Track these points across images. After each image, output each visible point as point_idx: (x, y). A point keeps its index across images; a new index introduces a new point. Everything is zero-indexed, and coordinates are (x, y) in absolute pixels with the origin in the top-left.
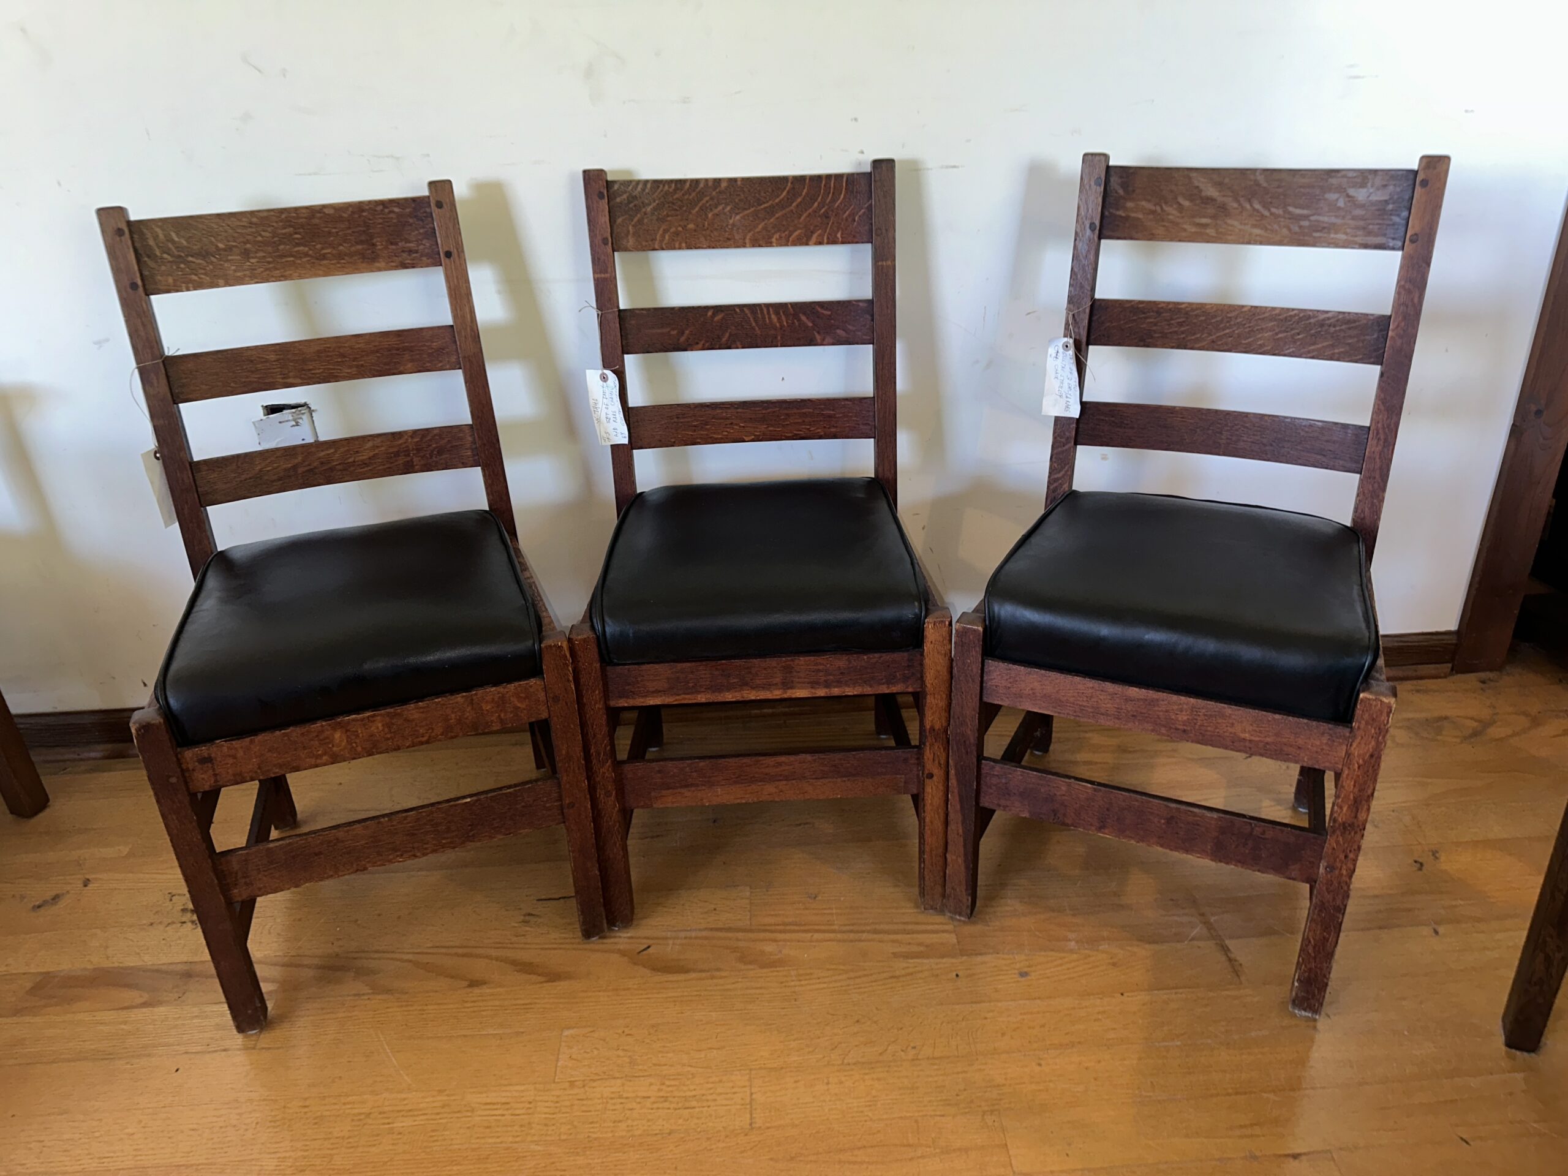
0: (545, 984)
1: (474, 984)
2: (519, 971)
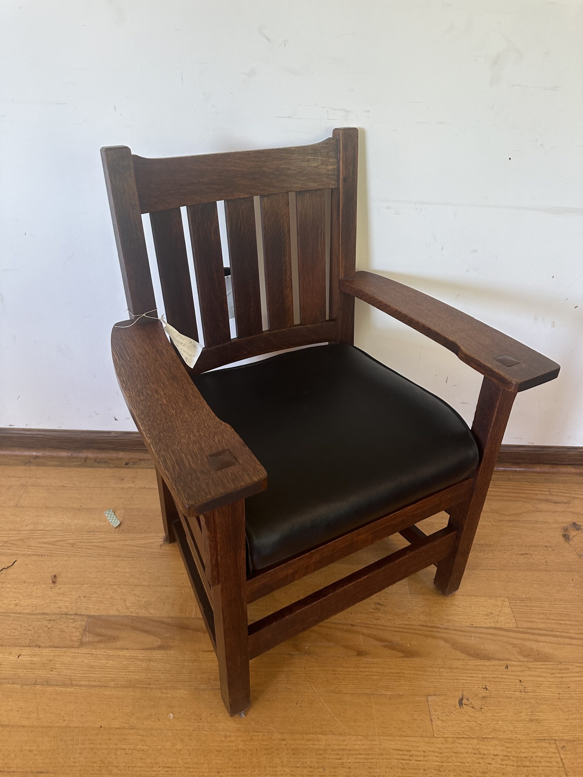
0: (405, 659)
1: (360, 653)
2: (385, 646)
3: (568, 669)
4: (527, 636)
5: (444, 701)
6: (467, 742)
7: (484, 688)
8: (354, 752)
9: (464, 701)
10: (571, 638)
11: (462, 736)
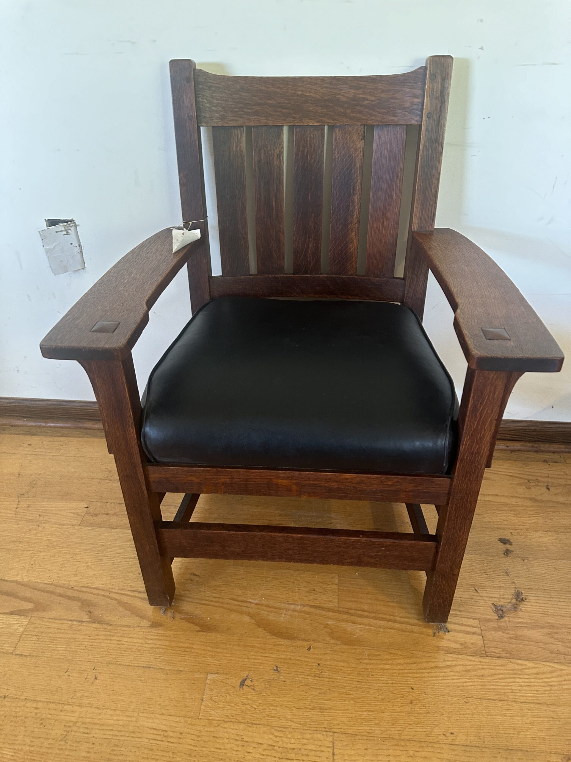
2: (184, 619)
3: (379, 655)
4: (345, 617)
5: (224, 681)
6: (232, 727)
7: (275, 670)
8: (105, 728)
9: (248, 682)
10: (395, 621)
11: (229, 720)
